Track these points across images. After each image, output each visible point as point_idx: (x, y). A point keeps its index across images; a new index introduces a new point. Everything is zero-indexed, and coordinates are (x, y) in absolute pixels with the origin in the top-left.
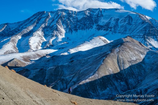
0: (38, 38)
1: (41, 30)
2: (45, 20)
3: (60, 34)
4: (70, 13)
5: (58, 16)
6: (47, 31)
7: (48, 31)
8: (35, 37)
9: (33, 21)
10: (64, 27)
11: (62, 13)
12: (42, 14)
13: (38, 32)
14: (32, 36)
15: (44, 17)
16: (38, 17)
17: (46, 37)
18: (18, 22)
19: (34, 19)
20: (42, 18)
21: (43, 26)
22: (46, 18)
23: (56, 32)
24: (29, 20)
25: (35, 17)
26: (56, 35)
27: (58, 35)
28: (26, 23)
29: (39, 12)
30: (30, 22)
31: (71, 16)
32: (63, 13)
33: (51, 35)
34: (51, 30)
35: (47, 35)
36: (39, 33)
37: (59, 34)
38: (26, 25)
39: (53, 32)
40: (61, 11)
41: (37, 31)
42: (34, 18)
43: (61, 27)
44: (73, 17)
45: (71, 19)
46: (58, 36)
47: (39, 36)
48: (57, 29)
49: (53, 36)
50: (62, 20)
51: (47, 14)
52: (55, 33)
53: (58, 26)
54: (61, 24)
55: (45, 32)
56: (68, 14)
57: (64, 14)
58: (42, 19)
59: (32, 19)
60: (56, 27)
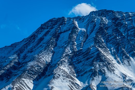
0: (65, 81)
1: (66, 61)
2: (70, 37)
3: (107, 68)
4: (118, 19)
5: (95, 26)
6: (78, 63)
7: (81, 62)
8: (59, 80)
9: (45, 41)
10: (111, 50)
11: (102, 19)
12: (59, 23)
13: (62, 67)
14: (54, 78)
15: (64, 32)
16: (53, 30)
17: (79, 76)
18: (12, 45)
19: (45, 35)
20: (61, 33)
21: (68, 51)
22: (70, 32)
23: (99, 65)
24: (34, 39)
25: (46, 30)
26: (100, 71)
27: (104, 70)
28: (29, 47)
29: (51, 21)
30: (38, 44)
31: (121, 24)
32: (104, 18)
33: (90, 71)
34: (88, 59)
35: (81, 71)
36: (64, 69)
37: (105, 68)
38: (31, 52)
39: (92, 65)
40: (99, 15)
41: (59, 64)
42: (43, 33)
43: (105, 51)
44: (124, 26)
45: (122, 30)
46: (105, 73)
47: (67, 77)
48: (99, 58)
49: (94, 74)
50: (103, 34)
51: (71, 23)
52: (97, 66)
53: (100, 49)
54: (104, 44)
55: (76, 65)
56: (113, 19)
57: (106, 21)
58: (61, 35)
59: (40, 36)
60: (96, 54)
